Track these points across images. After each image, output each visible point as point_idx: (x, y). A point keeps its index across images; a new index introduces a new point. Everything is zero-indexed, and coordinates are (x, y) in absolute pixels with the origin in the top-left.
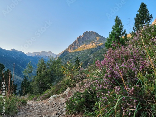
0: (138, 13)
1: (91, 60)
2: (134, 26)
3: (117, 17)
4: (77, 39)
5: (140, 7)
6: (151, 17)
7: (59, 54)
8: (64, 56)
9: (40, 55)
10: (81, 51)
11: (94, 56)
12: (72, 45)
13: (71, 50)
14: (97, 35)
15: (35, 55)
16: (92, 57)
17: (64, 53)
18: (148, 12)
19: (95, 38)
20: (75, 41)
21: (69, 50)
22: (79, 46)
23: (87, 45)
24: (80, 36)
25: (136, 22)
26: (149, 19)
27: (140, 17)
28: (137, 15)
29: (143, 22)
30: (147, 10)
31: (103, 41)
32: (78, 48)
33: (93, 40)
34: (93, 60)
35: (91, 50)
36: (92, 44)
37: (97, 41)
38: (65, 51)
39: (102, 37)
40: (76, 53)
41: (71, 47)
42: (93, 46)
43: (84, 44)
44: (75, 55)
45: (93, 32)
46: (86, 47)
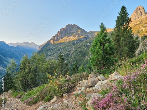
0: (119, 15)
1: (72, 52)
2: (115, 27)
3: (102, 24)
4: (59, 31)
5: (121, 10)
6: (130, 20)
7: (41, 45)
8: (47, 47)
9: (22, 45)
10: (64, 43)
11: (75, 48)
12: (55, 37)
13: (54, 42)
14: (79, 28)
15: (18, 45)
16: (73, 49)
17: (46, 44)
18: (128, 15)
19: (77, 31)
20: (58, 33)
21: (52, 42)
22: (62, 38)
23: (69, 38)
24: (62, 28)
25: (116, 24)
26: (128, 21)
27: (121, 19)
28: (118, 17)
29: (123, 24)
30: (127, 13)
31: (84, 34)
32: (60, 40)
33: (75, 33)
34: (74, 52)
35: (72, 42)
36: (74, 36)
37: (78, 34)
38: (47, 42)
39: (83, 30)
40: (58, 45)
41: (53, 38)
42: (75, 38)
43: (66, 37)
44: (57, 46)
45: (75, 25)
46: (68, 39)
